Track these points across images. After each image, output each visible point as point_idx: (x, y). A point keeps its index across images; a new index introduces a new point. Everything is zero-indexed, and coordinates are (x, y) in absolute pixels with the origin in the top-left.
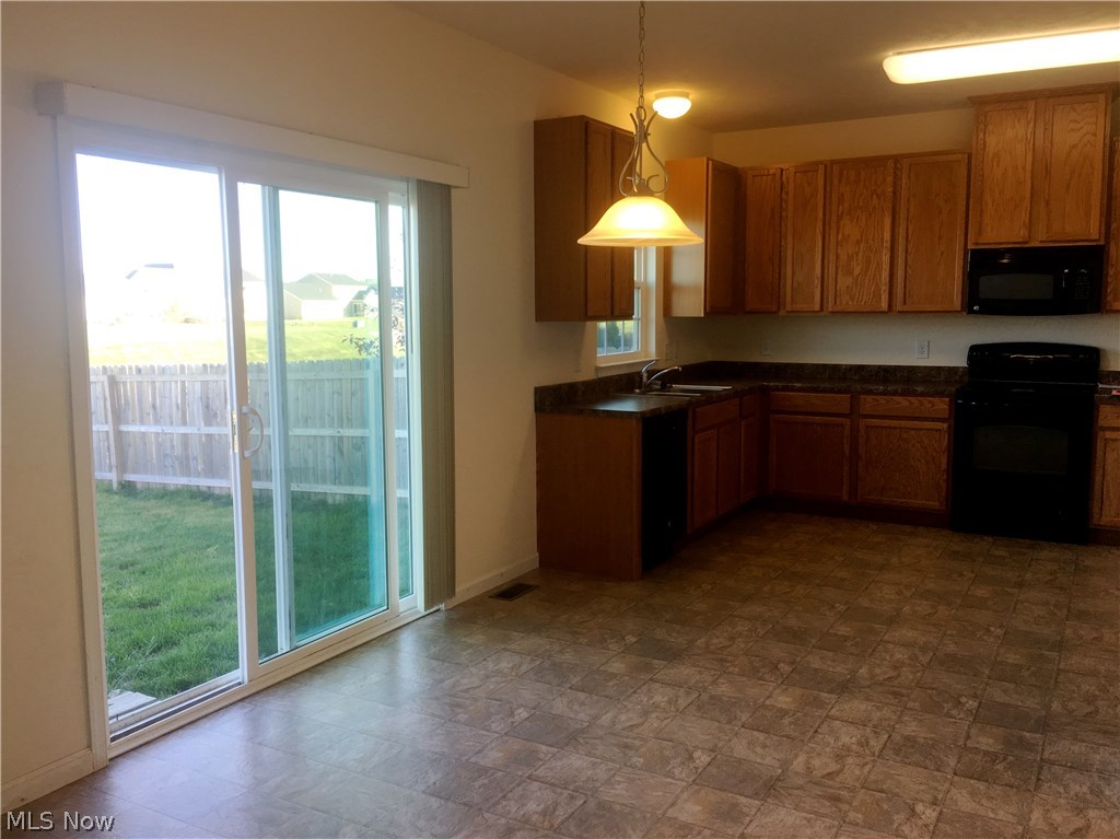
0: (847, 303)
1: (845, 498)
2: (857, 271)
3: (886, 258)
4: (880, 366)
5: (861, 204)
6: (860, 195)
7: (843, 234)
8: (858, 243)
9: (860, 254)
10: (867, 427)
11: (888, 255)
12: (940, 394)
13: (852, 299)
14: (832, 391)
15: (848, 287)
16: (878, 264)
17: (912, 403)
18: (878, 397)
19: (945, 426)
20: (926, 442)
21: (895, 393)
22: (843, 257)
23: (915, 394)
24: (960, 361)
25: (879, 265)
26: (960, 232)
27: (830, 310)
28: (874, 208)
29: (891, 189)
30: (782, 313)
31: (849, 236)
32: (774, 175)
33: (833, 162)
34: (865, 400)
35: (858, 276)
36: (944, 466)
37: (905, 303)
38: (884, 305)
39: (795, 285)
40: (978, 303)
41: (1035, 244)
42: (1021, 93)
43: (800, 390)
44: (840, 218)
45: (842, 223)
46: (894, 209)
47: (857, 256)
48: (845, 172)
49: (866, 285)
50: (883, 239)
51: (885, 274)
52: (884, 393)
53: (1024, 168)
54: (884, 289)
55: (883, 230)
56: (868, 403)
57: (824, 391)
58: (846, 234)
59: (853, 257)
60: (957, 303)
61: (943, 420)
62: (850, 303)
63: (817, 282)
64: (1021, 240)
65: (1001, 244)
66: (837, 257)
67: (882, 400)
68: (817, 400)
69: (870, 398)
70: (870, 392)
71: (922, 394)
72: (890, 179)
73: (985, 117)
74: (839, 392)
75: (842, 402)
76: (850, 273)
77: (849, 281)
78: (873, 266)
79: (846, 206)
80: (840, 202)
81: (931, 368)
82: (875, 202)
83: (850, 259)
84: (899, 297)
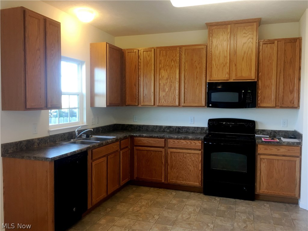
0: (163, 102)
1: (163, 181)
2: (167, 90)
3: (177, 85)
4: (177, 127)
5: (168, 64)
6: (168, 61)
7: (161, 75)
8: (167, 79)
9: (168, 84)
10: (171, 152)
11: (178, 84)
12: (198, 139)
13: (165, 100)
14: (157, 137)
15: (164, 96)
16: (174, 87)
17: (187, 143)
18: (174, 140)
19: (200, 152)
20: (193, 159)
21: (181, 139)
22: (162, 84)
23: (188, 139)
24: (205, 125)
25: (175, 89)
26: (204, 76)
27: (157, 105)
28: (172, 66)
29: (178, 59)
30: (140, 106)
31: (163, 76)
32: (136, 52)
33: (157, 48)
34: (170, 141)
35: (167, 92)
36: (200, 168)
37: (184, 103)
38: (177, 104)
39: (144, 95)
40: (211, 104)
41: (232, 81)
42: (225, 22)
43: (145, 137)
45: (161, 71)
46: (180, 66)
47: (167, 84)
48: (162, 51)
49: (170, 96)
50: (176, 77)
51: (177, 91)
52: (177, 139)
53: (227, 51)
54: (177, 97)
55: (176, 74)
56: (171, 143)
57: (154, 137)
58: (163, 75)
59: (165, 84)
60: (203, 103)
61: (200, 150)
62: (164, 102)
63: (152, 94)
64: (226, 79)
65: (219, 80)
66: (160, 84)
67: (176, 141)
69: (171, 140)
70: (172, 138)
71: (191, 139)
72: (178, 55)
73: (212, 31)
74: (161, 138)
75: (161, 142)
76: (164, 91)
77: (164, 94)
78: (173, 88)
79: (162, 65)
80: (160, 63)
81: (195, 128)
82: (173, 63)
83: (164, 85)
84: (182, 100)
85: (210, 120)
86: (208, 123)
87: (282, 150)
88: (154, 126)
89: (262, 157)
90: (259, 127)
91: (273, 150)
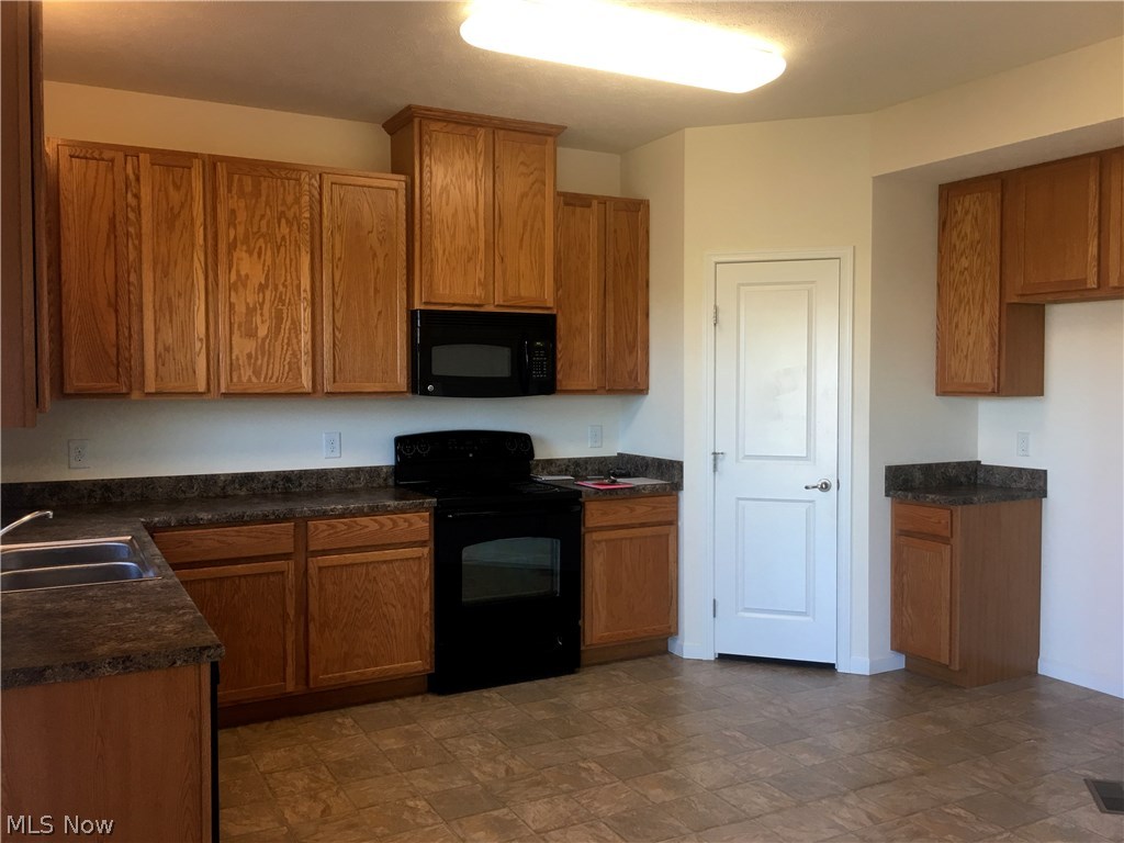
0: (250, 380)
1: (290, 686)
2: (262, 332)
3: (305, 315)
4: (277, 474)
5: (264, 230)
6: (263, 216)
7: (238, 271)
8: (262, 288)
9: (266, 307)
10: (320, 568)
11: (309, 310)
12: (418, 508)
13: (257, 373)
14: (265, 520)
15: (249, 356)
16: (293, 322)
17: (382, 525)
18: (333, 521)
19: (426, 550)
20: (402, 579)
21: (361, 513)
22: (241, 309)
23: (386, 511)
24: (384, 457)
25: (295, 325)
26: (400, 285)
27: (223, 391)
28: (283, 238)
29: (307, 215)
30: (135, 395)
31: (247, 276)
32: (112, 161)
33: (216, 159)
34: (316, 528)
35: (264, 340)
36: (426, 607)
37: (334, 382)
38: (306, 382)
39: (160, 347)
40: (425, 381)
41: (490, 308)
42: (470, 116)
43: (212, 524)
44: (232, 247)
45: (235, 255)
46: (312, 244)
47: (261, 309)
48: (236, 177)
49: (278, 354)
50: (299, 286)
51: (305, 338)
52: (342, 515)
53: (476, 211)
54: (305, 359)
56: (320, 533)
57: (253, 520)
58: (243, 273)
59: (255, 309)
60: (401, 379)
61: (423, 544)
62: (254, 379)
63: (200, 347)
64: (476, 302)
65: (454, 305)
66: (232, 306)
67: (340, 524)
68: (240, 539)
69: (322, 524)
70: (324, 515)
71: (393, 511)
72: (305, 200)
73: (431, 137)
74: (278, 520)
75: (281, 536)
76: (251, 333)
77: (243, 346)
78: (286, 325)
79: (241, 229)
80: (232, 223)
81: (348, 471)
82: (285, 230)
83: (251, 311)
84: (328, 371)
87: (641, 510)
88: (179, 479)
89: (596, 536)
91: (621, 512)
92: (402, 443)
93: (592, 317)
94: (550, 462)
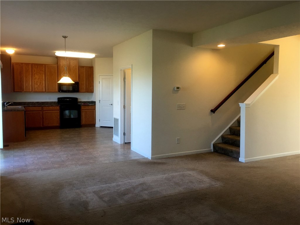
1: (41, 126)
2: (38, 84)
3: (44, 82)
4: (42, 102)
5: (38, 72)
6: (38, 70)
7: (35, 77)
8: (38, 79)
9: (39, 81)
10: (45, 112)
12: (57, 106)
13: (38, 89)
14: (38, 106)
17: (53, 108)
19: (59, 111)
20: (56, 114)
23: (53, 106)
24: (56, 100)
25: (43, 84)
27: (33, 91)
29: (44, 70)
30: (23, 92)
32: (20, 65)
33: (33, 64)
36: (59, 118)
37: (48, 90)
38: (44, 90)
39: (26, 86)
40: (61, 91)
43: (31, 107)
44: (34, 74)
46: (45, 73)
48: (35, 66)
49: (40, 87)
50: (43, 79)
51: (44, 85)
52: (48, 106)
54: (44, 87)
55: (43, 76)
56: (45, 108)
57: (36, 106)
60: (57, 90)
61: (58, 110)
63: (31, 86)
66: (34, 81)
68: (35, 108)
69: (45, 107)
70: (45, 106)
71: (54, 106)
72: (44, 68)
74: (40, 106)
75: (40, 108)
76: (37, 85)
77: (37, 86)
78: (41, 83)
79: (36, 72)
80: (34, 71)
81: (51, 102)
82: (41, 72)
83: (37, 82)
85: (58, 98)
86: (58, 100)
87: (90, 107)
88: (29, 102)
89: (83, 111)
90: (79, 100)
91: (87, 108)
92: (59, 99)
93: (85, 82)
94: (81, 102)
